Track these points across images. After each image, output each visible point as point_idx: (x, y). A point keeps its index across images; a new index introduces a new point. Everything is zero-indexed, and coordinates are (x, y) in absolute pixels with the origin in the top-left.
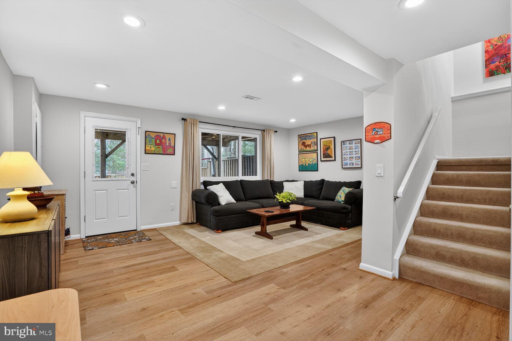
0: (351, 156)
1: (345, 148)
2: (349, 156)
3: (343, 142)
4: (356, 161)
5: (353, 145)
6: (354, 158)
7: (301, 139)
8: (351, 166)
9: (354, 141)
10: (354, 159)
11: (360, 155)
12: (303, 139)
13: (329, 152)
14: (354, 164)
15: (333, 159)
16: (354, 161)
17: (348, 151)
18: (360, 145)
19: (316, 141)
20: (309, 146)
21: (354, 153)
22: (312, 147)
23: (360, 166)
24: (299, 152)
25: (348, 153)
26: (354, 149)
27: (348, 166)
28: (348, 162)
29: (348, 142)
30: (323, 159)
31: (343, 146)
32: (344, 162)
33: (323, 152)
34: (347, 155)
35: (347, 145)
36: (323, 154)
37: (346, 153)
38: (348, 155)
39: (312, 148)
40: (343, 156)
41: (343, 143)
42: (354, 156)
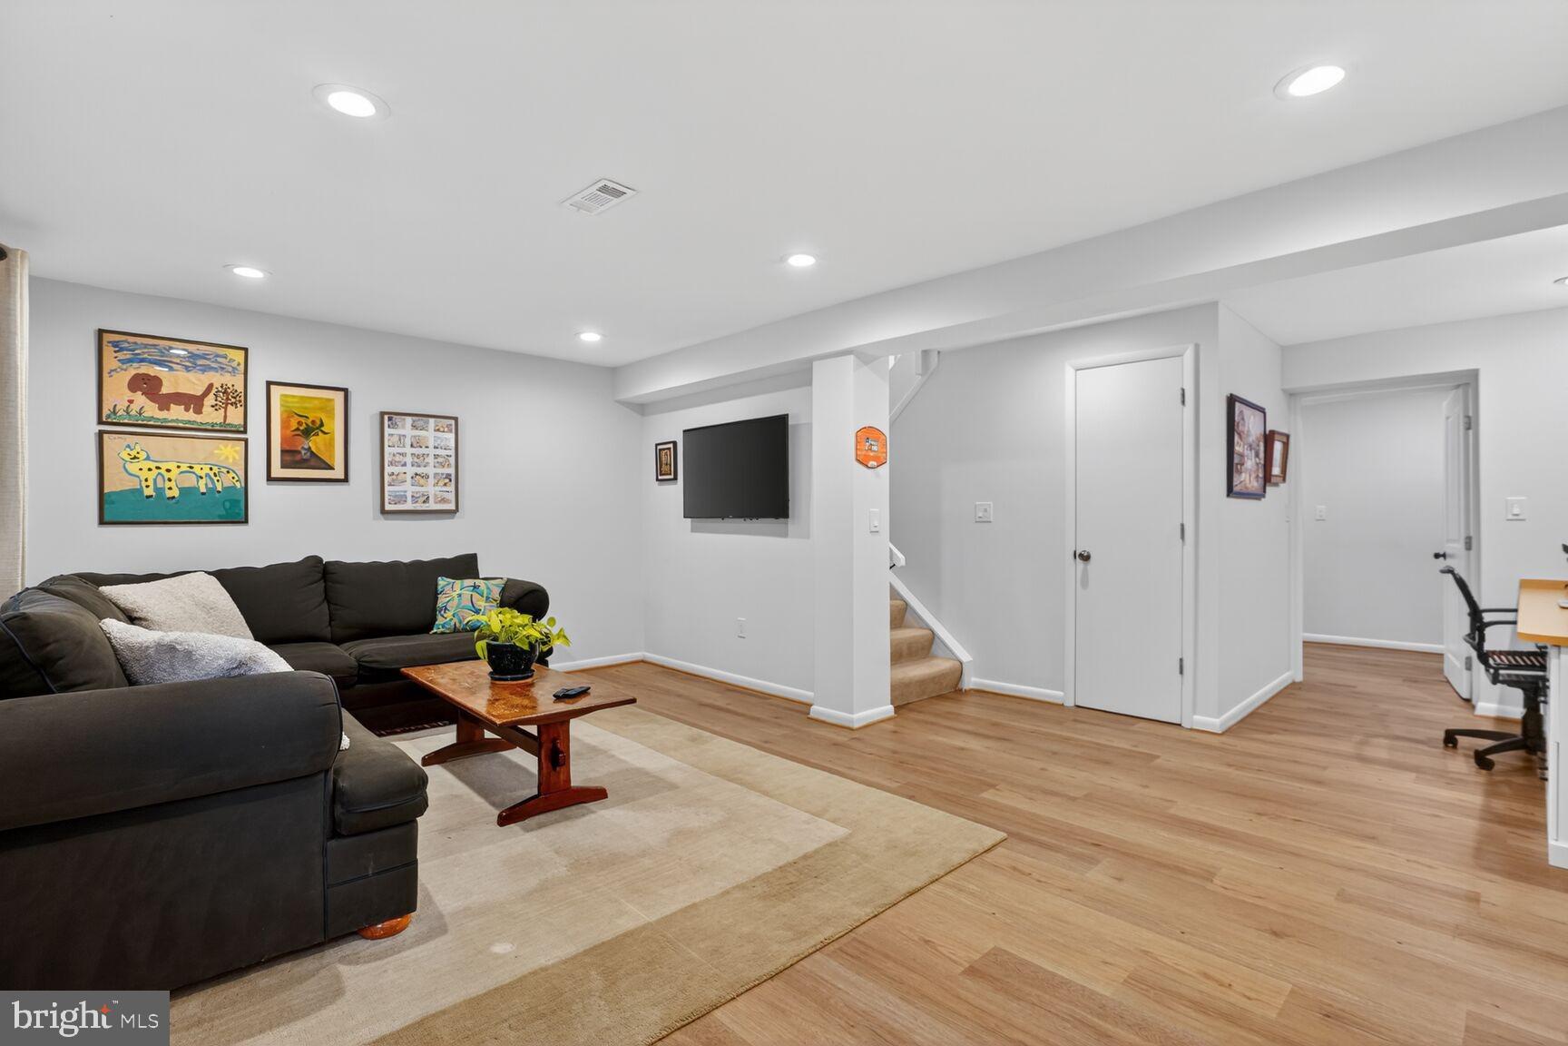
0: (419, 470)
1: (395, 439)
2: (411, 470)
3: (387, 418)
4: (437, 488)
5: (429, 435)
6: (431, 476)
7: (121, 356)
8: (420, 506)
9: (432, 421)
10: (432, 480)
11: (452, 471)
12: (142, 360)
13: (315, 443)
14: (431, 499)
15: (338, 473)
16: (431, 489)
17: (409, 450)
18: (452, 436)
19: (240, 388)
20: (194, 402)
21: (431, 460)
22: (207, 409)
23: (452, 507)
24: (100, 422)
25: (409, 460)
26: (431, 446)
27: (409, 506)
28: (409, 489)
29: (409, 420)
30: (277, 471)
31: (387, 431)
32: (391, 488)
33: (284, 440)
34: (405, 465)
35: (406, 428)
36: (283, 452)
37: (397, 458)
38: (409, 464)
39: (210, 415)
40: (388, 470)
41: (390, 419)
42: (430, 471)
